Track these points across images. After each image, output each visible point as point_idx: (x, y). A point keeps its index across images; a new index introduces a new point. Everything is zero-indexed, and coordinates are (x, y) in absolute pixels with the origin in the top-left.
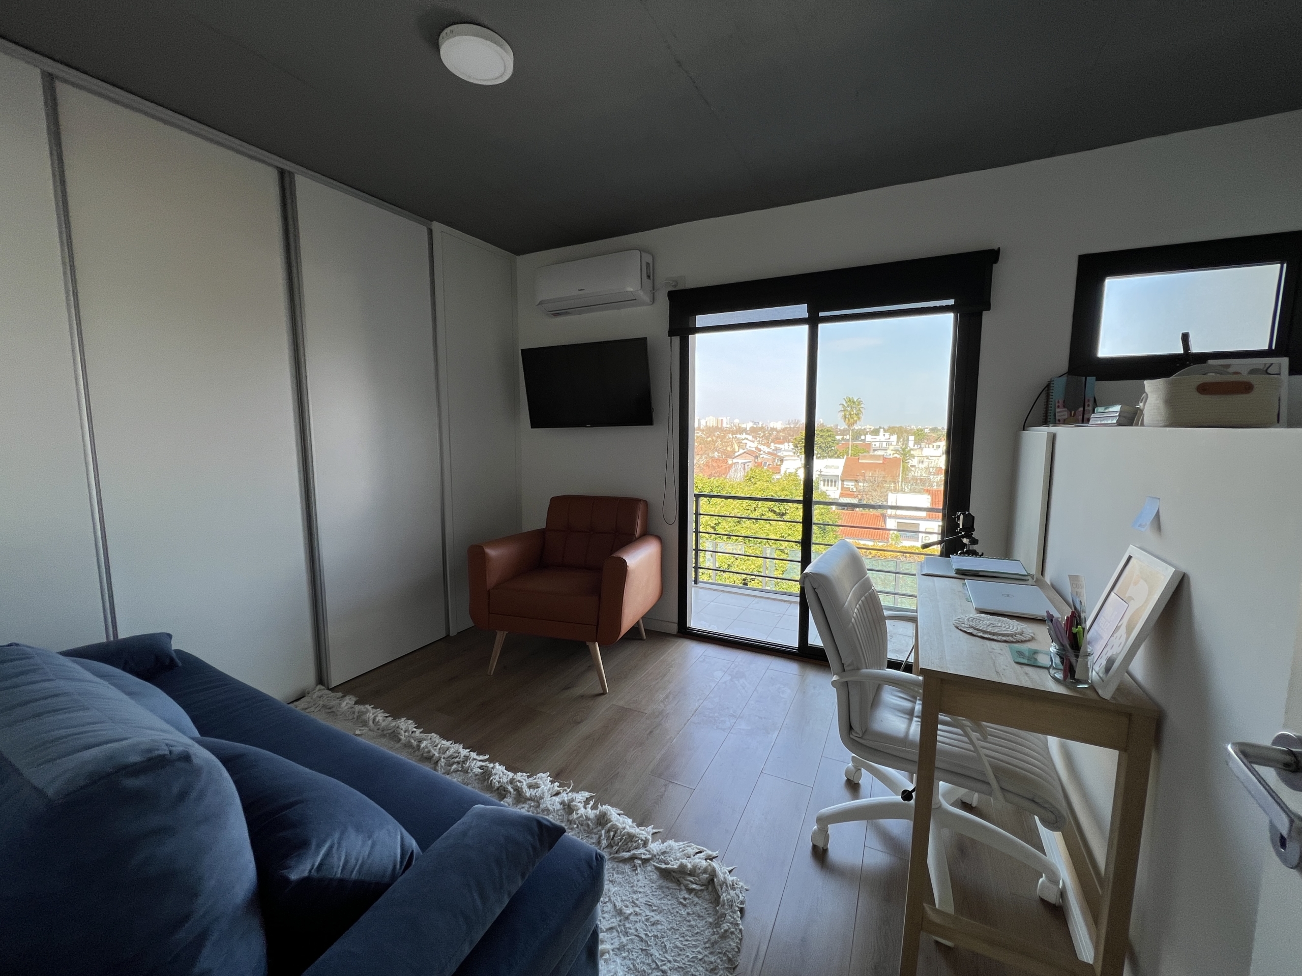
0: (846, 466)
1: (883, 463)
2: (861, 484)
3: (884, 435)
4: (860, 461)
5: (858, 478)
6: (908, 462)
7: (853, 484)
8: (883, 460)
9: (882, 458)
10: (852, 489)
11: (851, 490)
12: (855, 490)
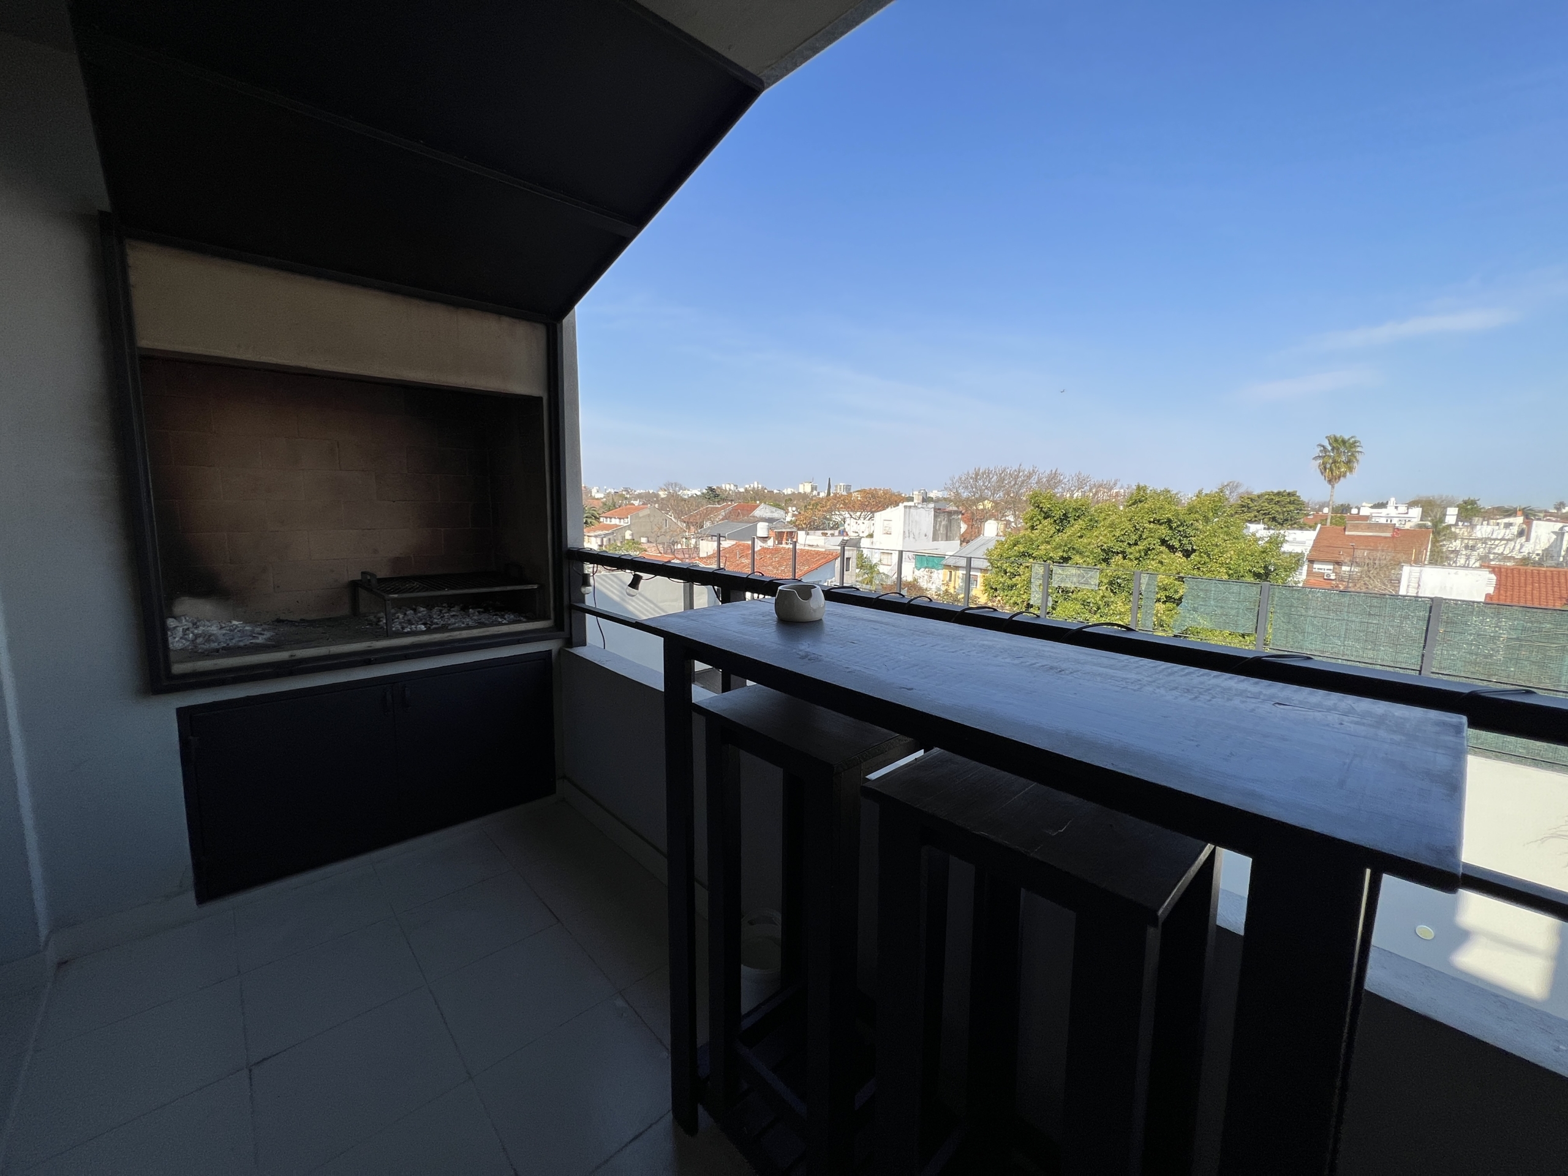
0: (1316, 541)
1: (1393, 537)
2: (1344, 568)
3: (1396, 508)
4: (1347, 533)
5: (1342, 558)
6: (1444, 545)
7: (1331, 567)
8: (1394, 531)
9: (1391, 529)
10: (1328, 575)
11: (1325, 577)
12: (1333, 577)
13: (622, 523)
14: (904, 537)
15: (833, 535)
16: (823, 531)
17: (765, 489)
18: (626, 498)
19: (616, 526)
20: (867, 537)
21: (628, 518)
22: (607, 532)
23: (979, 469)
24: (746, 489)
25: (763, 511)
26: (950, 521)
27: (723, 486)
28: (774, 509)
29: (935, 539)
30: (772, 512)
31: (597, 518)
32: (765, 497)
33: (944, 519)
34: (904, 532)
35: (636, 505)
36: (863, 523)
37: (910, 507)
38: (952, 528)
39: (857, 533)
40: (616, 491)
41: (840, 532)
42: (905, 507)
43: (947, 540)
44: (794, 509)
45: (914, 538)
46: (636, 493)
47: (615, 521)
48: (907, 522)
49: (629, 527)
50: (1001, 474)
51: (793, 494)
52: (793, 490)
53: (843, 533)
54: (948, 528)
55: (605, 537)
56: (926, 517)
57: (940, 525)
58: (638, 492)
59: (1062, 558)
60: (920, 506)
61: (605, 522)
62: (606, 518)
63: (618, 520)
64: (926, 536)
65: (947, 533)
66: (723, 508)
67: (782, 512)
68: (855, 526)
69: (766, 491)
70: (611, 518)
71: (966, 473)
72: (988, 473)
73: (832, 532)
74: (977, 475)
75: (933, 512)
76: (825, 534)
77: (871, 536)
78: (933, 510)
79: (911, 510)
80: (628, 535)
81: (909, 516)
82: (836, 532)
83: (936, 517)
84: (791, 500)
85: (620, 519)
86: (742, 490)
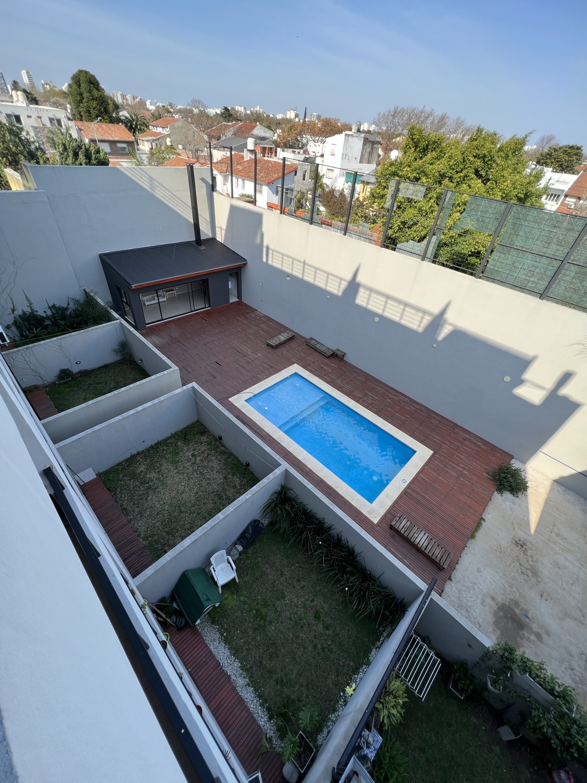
0: (576, 183)
2: (581, 202)
7: (575, 200)
10: (571, 206)
11: (569, 207)
12: (573, 207)
13: (164, 132)
14: (342, 159)
15: (299, 153)
16: (293, 150)
17: (265, 113)
18: (170, 112)
19: (160, 133)
20: (320, 156)
21: (167, 128)
22: (154, 138)
23: (397, 108)
24: (251, 112)
25: (259, 130)
26: (372, 149)
27: (236, 107)
28: (267, 130)
29: (361, 162)
30: (265, 132)
31: (147, 127)
32: (263, 120)
33: (369, 147)
34: (343, 155)
35: (176, 117)
36: (319, 145)
37: (349, 135)
38: (373, 154)
39: (315, 153)
40: (163, 104)
41: (304, 151)
42: (346, 135)
43: (368, 163)
44: (280, 131)
45: (348, 160)
46: (178, 108)
47: (160, 130)
48: (345, 147)
49: (169, 136)
50: (410, 114)
51: (283, 119)
52: (283, 116)
53: (306, 152)
54: (371, 154)
55: (153, 142)
56: (358, 144)
57: (366, 151)
58: (179, 107)
59: (415, 178)
60: (355, 135)
61: (153, 130)
62: (154, 126)
63: (161, 129)
64: (356, 159)
65: (369, 158)
66: (233, 126)
67: (272, 133)
68: (314, 148)
69: (265, 115)
70: (156, 127)
71: (388, 110)
72: (403, 112)
73: (298, 150)
74: (395, 112)
75: (363, 141)
76: (294, 152)
77: (322, 156)
78: (363, 139)
79: (349, 138)
80: (168, 141)
81: (347, 143)
82: (302, 151)
83: (364, 144)
84: (279, 124)
85: (163, 128)
86: (248, 112)
